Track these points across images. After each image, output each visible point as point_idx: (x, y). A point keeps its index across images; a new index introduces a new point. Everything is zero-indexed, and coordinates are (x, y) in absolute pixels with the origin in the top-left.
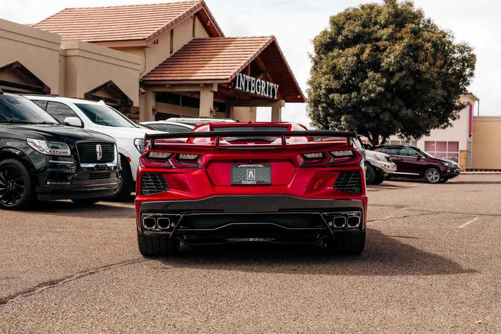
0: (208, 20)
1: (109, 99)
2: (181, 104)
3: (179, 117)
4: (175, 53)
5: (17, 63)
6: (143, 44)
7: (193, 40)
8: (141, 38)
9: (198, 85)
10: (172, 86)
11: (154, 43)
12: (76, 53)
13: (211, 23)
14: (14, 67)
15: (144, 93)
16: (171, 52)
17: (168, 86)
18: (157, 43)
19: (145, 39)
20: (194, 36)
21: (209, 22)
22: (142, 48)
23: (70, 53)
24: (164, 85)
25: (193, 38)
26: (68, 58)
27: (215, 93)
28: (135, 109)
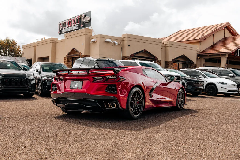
0: (231, 29)
1: (183, 61)
2: (218, 62)
3: (217, 67)
4: (215, 43)
5: (145, 50)
6: (199, 41)
7: (224, 38)
8: (198, 38)
9: (219, 55)
10: (210, 55)
11: (204, 40)
12: (169, 45)
13: (232, 31)
14: (144, 51)
15: (199, 59)
16: (213, 43)
17: (208, 56)
18: (206, 40)
19: (199, 39)
20: (224, 36)
21: (232, 30)
22: (200, 42)
23: (167, 46)
24: (207, 56)
25: (224, 37)
26: (166, 47)
27: (227, 58)
28: (194, 65)
